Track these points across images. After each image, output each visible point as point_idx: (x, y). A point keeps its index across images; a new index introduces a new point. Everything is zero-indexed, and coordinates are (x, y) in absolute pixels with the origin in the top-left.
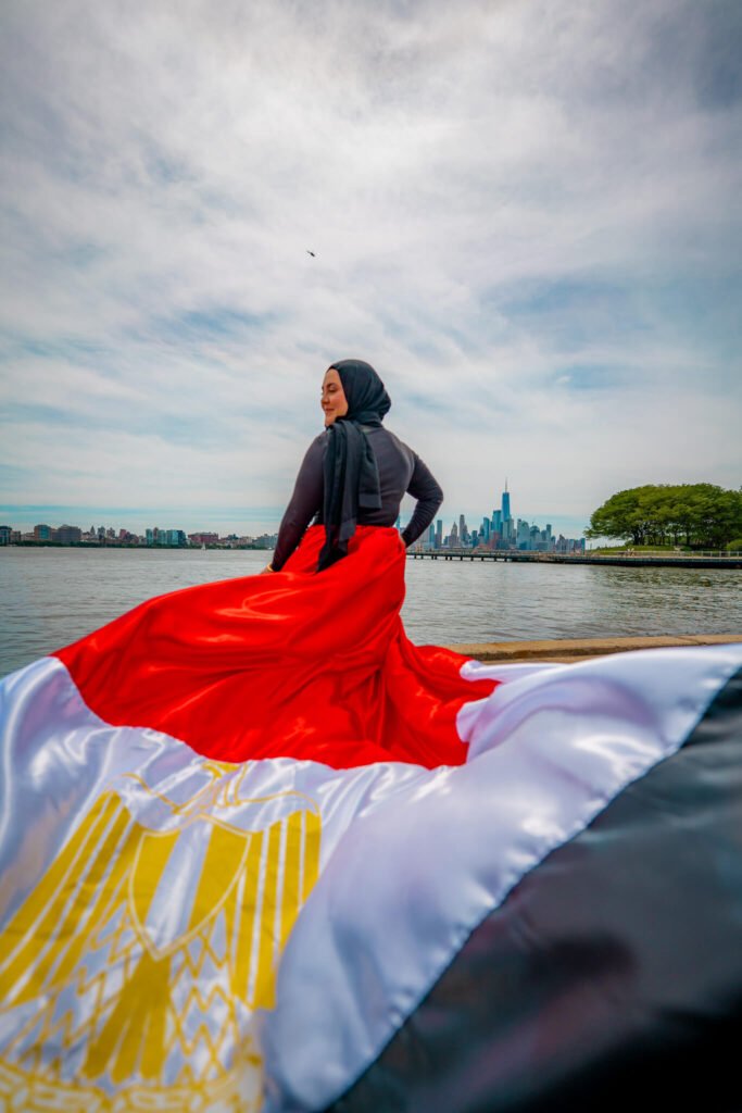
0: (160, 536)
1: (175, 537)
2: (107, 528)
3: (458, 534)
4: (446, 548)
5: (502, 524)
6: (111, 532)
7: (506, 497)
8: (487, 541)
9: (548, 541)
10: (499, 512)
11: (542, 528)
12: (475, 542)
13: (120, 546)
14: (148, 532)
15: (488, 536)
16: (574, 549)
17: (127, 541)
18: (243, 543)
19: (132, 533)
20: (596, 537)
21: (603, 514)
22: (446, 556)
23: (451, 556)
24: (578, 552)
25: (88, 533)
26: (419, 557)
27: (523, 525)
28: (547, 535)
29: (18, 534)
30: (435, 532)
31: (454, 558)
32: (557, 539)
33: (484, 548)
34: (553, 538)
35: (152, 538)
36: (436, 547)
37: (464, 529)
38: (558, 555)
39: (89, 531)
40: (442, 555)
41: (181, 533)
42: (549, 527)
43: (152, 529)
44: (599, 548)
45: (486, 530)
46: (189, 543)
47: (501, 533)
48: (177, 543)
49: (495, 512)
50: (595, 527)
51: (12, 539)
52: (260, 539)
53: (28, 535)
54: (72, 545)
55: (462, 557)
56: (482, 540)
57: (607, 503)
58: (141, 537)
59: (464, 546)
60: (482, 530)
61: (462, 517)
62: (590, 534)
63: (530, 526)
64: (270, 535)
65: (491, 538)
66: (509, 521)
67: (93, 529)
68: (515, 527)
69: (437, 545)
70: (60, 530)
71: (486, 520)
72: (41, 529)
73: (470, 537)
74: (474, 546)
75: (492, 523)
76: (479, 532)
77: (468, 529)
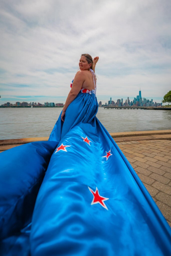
0: (48, 104)
1: (52, 104)
2: (34, 102)
3: (127, 102)
4: (124, 106)
5: (139, 99)
6: (36, 104)
7: (140, 92)
8: (135, 104)
9: (152, 104)
10: (138, 96)
11: (150, 100)
12: (132, 104)
13: (38, 107)
14: (45, 103)
15: (135, 102)
16: (159, 106)
17: (40, 106)
19: (41, 103)
20: (165, 102)
21: (167, 96)
22: (124, 108)
23: (125, 108)
24: (160, 106)
25: (29, 104)
26: (117, 108)
27: (145, 99)
28: (152, 102)
29: (12, 104)
30: (121, 102)
31: (126, 109)
32: (154, 103)
33: (135, 106)
34: (153, 103)
35: (46, 105)
36: (121, 106)
37: (129, 101)
38: (155, 107)
39: (30, 103)
40: (123, 108)
41: (53, 103)
42: (152, 100)
43: (46, 102)
44: (166, 105)
46: (56, 106)
47: (139, 102)
48: (52, 106)
49: (137, 96)
50: (165, 100)
51: (10, 106)
53: (14, 105)
54: (26, 107)
55: (128, 108)
56: (134, 104)
57: (168, 93)
58: (43, 105)
59: (129, 105)
60: (134, 101)
61: (128, 98)
62: (163, 102)
63: (147, 100)
65: (136, 103)
66: (141, 98)
67: (31, 103)
68: (143, 100)
70: (23, 103)
71: (135, 98)
72: (17, 103)
73: (130, 103)
74: (132, 105)
75: (136, 99)
76: (133, 102)
77: (130, 101)
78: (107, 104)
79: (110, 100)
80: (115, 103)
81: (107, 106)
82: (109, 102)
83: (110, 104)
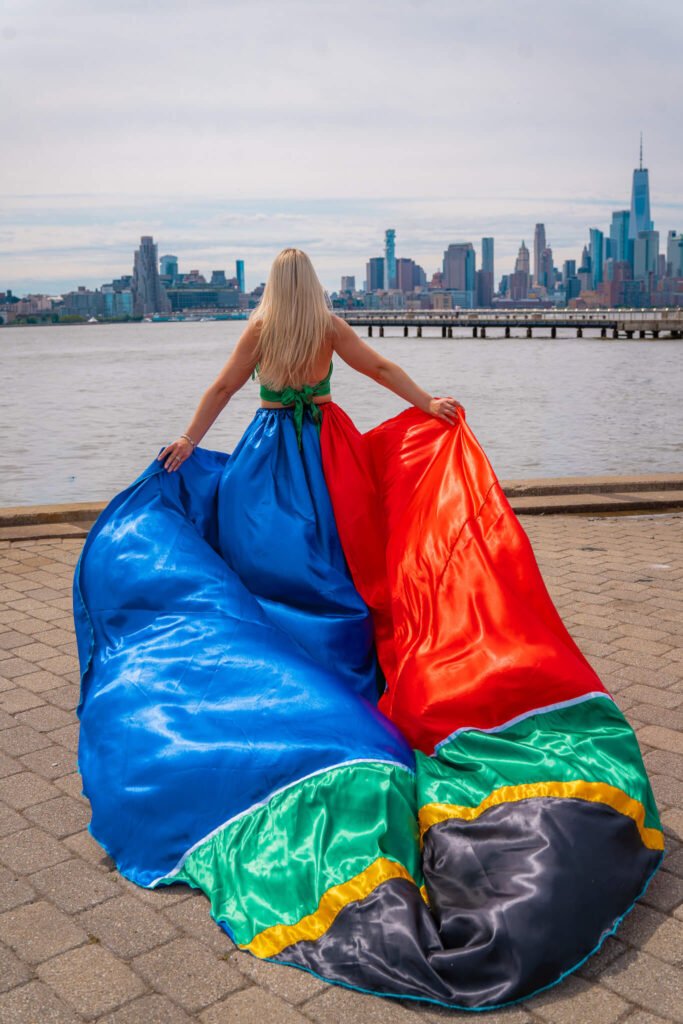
3: (532, 271)
5: (632, 243)
7: (641, 179)
8: (598, 286)
10: (626, 215)
12: (572, 289)
15: (600, 274)
18: (30, 311)
30: (479, 266)
36: (481, 303)
37: (545, 258)
45: (594, 258)
47: (630, 265)
49: (615, 215)
52: (70, 299)
56: (584, 279)
60: (587, 258)
61: (540, 230)
64: (91, 288)
65: (607, 278)
66: (649, 236)
68: (663, 249)
69: (484, 299)
71: (597, 235)
73: (559, 277)
74: (570, 295)
75: (608, 240)
76: (579, 265)
77: (554, 256)
78: (359, 286)
79: (382, 254)
80: (429, 278)
81: (359, 305)
82: (376, 266)
83: (381, 285)
